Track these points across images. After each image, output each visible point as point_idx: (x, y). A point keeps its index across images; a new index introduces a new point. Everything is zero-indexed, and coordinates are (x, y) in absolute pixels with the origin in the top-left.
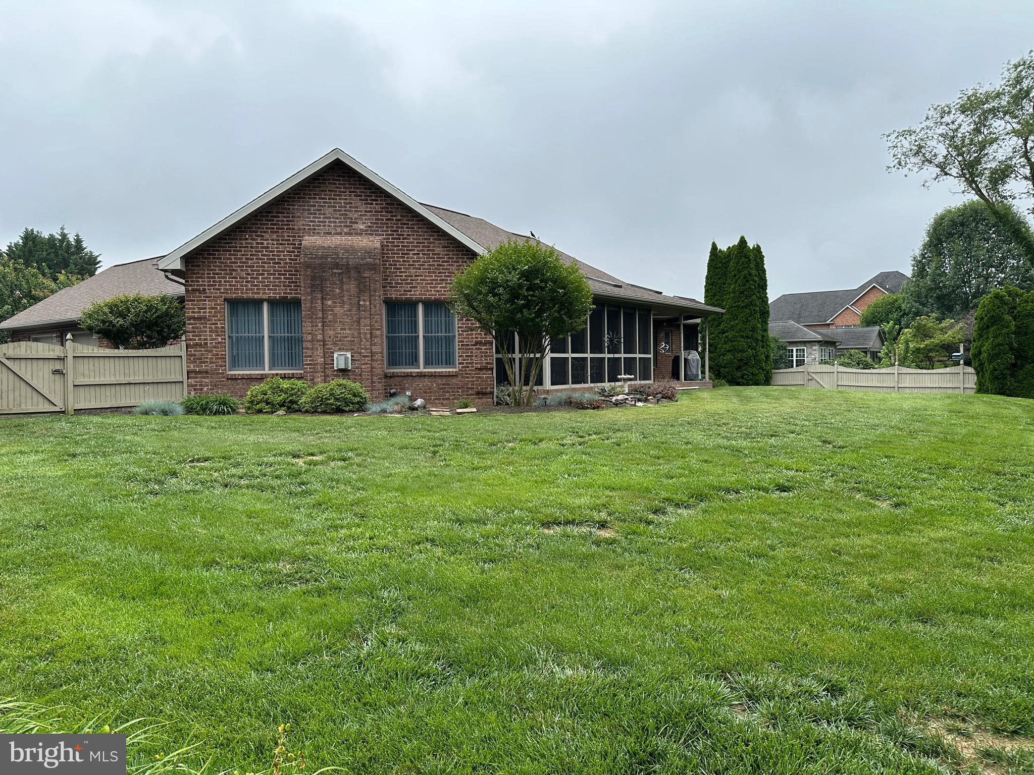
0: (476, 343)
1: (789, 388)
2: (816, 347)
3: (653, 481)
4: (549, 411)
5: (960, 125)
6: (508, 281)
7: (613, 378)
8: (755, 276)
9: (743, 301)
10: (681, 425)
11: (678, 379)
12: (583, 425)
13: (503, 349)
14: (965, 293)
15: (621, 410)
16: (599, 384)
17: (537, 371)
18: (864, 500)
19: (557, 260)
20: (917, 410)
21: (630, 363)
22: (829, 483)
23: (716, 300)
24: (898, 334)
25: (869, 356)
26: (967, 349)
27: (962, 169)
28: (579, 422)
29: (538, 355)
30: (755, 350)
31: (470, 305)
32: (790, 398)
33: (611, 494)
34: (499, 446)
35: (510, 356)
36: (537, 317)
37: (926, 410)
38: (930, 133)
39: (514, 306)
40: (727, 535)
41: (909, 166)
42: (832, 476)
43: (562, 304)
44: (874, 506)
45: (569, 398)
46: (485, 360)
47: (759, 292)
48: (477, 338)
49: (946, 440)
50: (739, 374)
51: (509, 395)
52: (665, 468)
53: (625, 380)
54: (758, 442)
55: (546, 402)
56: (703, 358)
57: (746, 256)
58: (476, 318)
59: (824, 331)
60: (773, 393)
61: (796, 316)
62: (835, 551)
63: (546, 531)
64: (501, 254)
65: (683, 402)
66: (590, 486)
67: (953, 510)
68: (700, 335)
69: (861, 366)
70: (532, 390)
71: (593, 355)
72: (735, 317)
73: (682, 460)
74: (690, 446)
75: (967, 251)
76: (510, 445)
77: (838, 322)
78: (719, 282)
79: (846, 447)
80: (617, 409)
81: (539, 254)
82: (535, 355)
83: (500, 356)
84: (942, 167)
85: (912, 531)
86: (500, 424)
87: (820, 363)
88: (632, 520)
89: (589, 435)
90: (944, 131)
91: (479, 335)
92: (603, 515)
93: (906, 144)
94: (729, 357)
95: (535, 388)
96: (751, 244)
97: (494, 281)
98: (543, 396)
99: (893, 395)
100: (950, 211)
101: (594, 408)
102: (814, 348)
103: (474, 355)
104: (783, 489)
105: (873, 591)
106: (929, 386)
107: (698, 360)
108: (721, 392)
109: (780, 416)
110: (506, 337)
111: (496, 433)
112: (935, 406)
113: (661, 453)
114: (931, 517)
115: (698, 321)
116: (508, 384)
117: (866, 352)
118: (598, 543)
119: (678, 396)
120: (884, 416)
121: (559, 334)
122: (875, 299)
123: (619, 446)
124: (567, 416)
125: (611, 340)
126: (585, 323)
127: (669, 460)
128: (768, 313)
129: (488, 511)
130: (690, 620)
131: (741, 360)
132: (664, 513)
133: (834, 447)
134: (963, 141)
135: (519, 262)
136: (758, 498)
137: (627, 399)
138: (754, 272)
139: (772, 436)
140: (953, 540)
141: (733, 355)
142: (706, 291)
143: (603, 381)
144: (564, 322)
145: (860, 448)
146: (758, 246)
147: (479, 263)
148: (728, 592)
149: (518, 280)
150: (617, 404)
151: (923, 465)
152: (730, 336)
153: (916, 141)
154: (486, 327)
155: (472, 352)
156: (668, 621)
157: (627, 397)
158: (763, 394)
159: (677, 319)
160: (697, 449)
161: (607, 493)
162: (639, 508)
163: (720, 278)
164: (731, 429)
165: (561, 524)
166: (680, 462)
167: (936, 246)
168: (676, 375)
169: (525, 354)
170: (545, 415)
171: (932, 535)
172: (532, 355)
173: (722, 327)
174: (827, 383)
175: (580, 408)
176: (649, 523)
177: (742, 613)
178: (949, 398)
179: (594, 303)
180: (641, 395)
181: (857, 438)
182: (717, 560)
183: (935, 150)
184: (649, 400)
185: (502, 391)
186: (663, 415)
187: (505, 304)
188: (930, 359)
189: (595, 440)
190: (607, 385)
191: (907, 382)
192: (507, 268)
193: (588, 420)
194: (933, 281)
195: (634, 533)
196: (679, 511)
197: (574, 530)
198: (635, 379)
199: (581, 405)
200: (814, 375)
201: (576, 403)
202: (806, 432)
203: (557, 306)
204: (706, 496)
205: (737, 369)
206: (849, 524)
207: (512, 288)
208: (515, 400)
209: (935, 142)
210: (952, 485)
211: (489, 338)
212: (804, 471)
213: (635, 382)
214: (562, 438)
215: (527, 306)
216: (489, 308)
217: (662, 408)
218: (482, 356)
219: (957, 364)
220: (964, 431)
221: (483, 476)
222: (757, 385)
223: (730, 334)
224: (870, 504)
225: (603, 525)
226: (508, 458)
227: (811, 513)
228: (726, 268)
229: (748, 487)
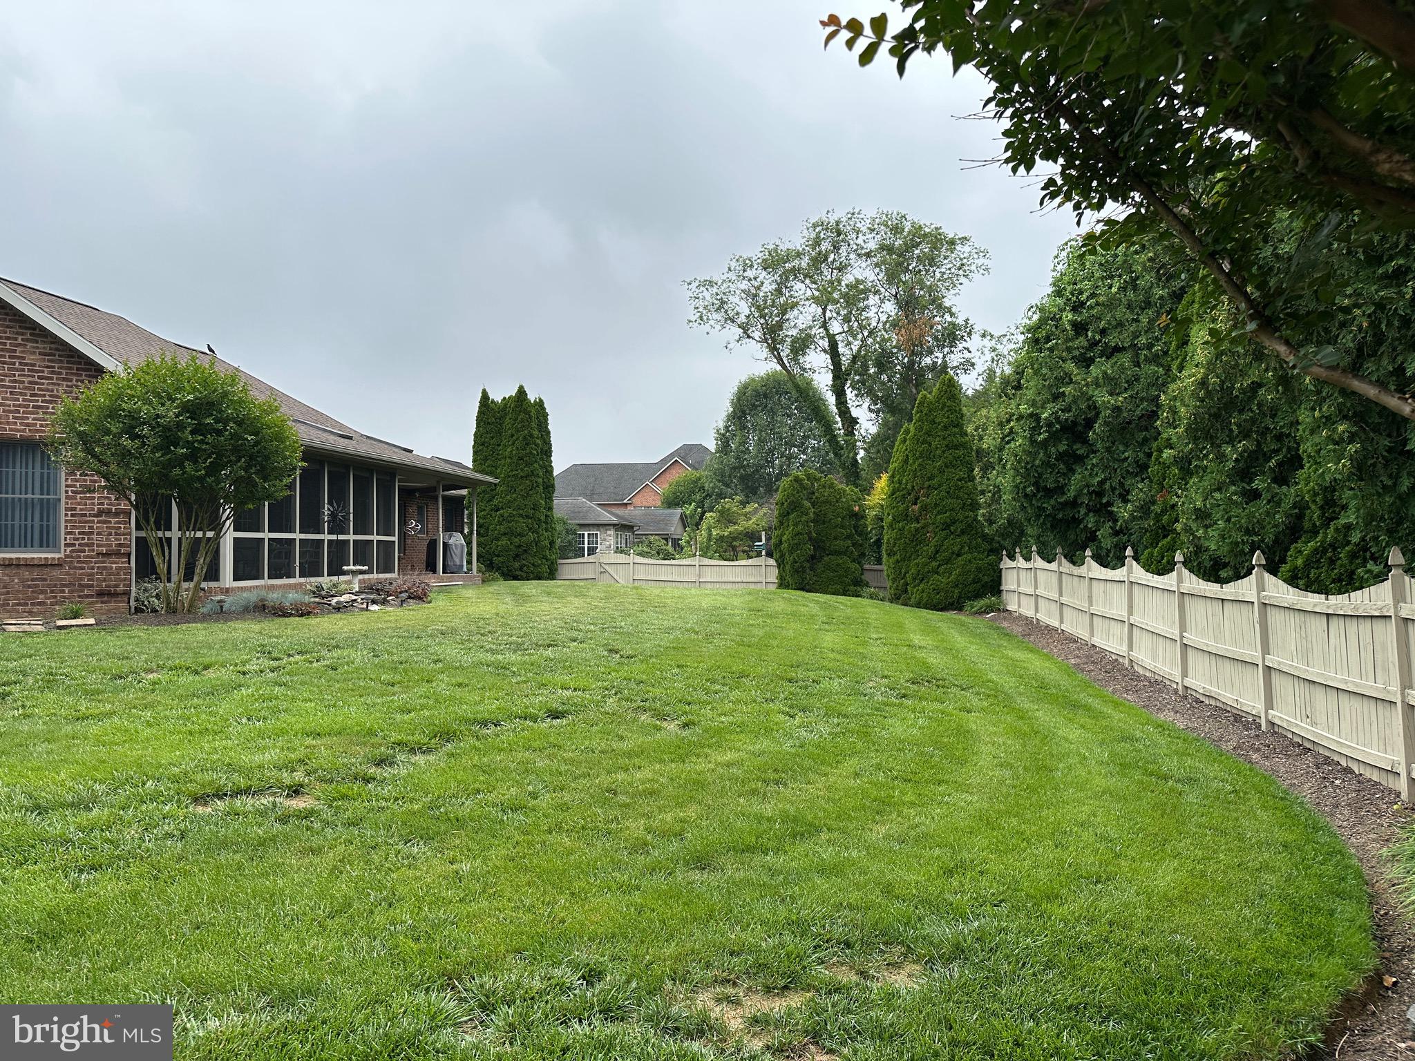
0: (100, 513)
1: (577, 583)
2: (611, 532)
3: (380, 718)
4: (226, 621)
5: (763, 283)
6: (158, 416)
7: (335, 570)
8: (537, 438)
9: (522, 470)
10: (431, 636)
11: (434, 571)
12: (281, 640)
13: (148, 522)
14: (769, 474)
15: (344, 617)
16: (312, 579)
17: (208, 559)
18: (649, 721)
19: (244, 390)
20: (716, 608)
21: (362, 548)
22: (611, 704)
23: (488, 466)
24: (701, 518)
25: (670, 543)
26: (768, 539)
27: (765, 334)
28: (276, 637)
29: (210, 534)
30: (537, 533)
31: (90, 451)
32: (576, 596)
33: (314, 742)
34: (130, 679)
35: (160, 534)
36: (208, 475)
37: (725, 609)
38: (733, 287)
39: (168, 457)
40: (477, 785)
41: (712, 322)
42: (616, 694)
43: (251, 458)
44: (659, 729)
45: (262, 600)
46: (116, 539)
47: (542, 459)
48: (102, 504)
49: (742, 644)
50: (517, 565)
51: (158, 597)
52: (400, 698)
53: (354, 573)
54: (530, 655)
55: (222, 607)
56: (469, 543)
57: (527, 413)
58: (98, 472)
59: (620, 511)
60: (555, 590)
61: (588, 493)
62: (609, 791)
63: (200, 810)
64: (148, 374)
65: (439, 603)
66: (282, 732)
67: (741, 728)
68: (466, 512)
69: (661, 556)
70: (198, 588)
71: (303, 536)
72: (512, 490)
73: (428, 685)
74: (440, 665)
75: (771, 426)
76: (151, 676)
77: (637, 501)
78: (492, 442)
79: (635, 656)
80: (339, 616)
81: (213, 379)
82: (204, 534)
83: (142, 534)
84: (745, 328)
85: (698, 756)
86: (137, 644)
87: (616, 552)
88: (343, 779)
89: (289, 655)
90: (746, 287)
91: (104, 499)
92: (299, 776)
93: (707, 295)
94: (504, 542)
95: (204, 585)
96: (532, 397)
97: (133, 416)
98: (218, 598)
99: (693, 591)
100: (753, 380)
101: (302, 615)
102: (609, 532)
103: (96, 531)
104: (555, 715)
105: (649, 837)
106: (732, 580)
107: (462, 546)
108: (491, 589)
109: (561, 619)
110: (154, 503)
111: (127, 658)
112: (735, 603)
113: (398, 678)
114: (718, 737)
115: (464, 492)
116: (156, 579)
117: (666, 540)
118: (284, 820)
119: (432, 595)
120: (680, 617)
121: (246, 503)
122: (677, 475)
123: (336, 670)
124: (256, 627)
125: (333, 515)
126: (291, 487)
127: (407, 687)
128: (553, 486)
129: (97, 786)
130: (412, 912)
131: (519, 546)
132: (392, 764)
133: (622, 656)
134: (765, 301)
135: (178, 390)
136: (523, 730)
137: (355, 600)
138: (535, 433)
139: (549, 646)
140: (738, 763)
141: (509, 540)
142: (475, 453)
143: (319, 574)
144: (255, 485)
145: (651, 656)
146: (541, 400)
147: (106, 384)
148: (468, 865)
149: (177, 416)
150: (338, 608)
151: (717, 675)
152: (506, 515)
153: (717, 294)
154: (117, 488)
155: (90, 527)
156: (379, 919)
157: (354, 597)
158: (544, 591)
159: (434, 489)
160: (450, 668)
161: (309, 741)
162: (354, 760)
163: (492, 438)
164: (497, 639)
165: (226, 795)
166: (423, 689)
167: (739, 418)
168: (431, 567)
169: (188, 533)
170: (217, 626)
171: (719, 759)
172: (199, 534)
173: (495, 502)
174: (622, 577)
175: (279, 616)
176: (367, 780)
177: (484, 891)
178: (750, 594)
179: (303, 460)
180: (378, 594)
181: (648, 645)
182: (459, 822)
183: (737, 308)
184: (388, 601)
185: (146, 590)
186: (408, 622)
187: (153, 453)
188: (734, 548)
189: (297, 663)
190: (325, 581)
191: (709, 575)
192: (158, 395)
193: (289, 632)
194: (738, 458)
195: (344, 797)
196: (414, 759)
197: (249, 803)
198: (370, 571)
199: (281, 611)
200: (606, 567)
201: (273, 607)
202: (591, 639)
203: (243, 460)
204: (455, 733)
205: (514, 558)
206: (629, 755)
207: (166, 429)
208: (168, 604)
209: (738, 298)
210: (743, 696)
211: (124, 505)
212: (584, 690)
213: (371, 576)
214: (244, 663)
215: (193, 457)
216: (124, 456)
217: (407, 612)
218: (110, 534)
219: (759, 555)
220: (761, 633)
221: (95, 729)
222: (540, 579)
223: (506, 512)
224: (655, 727)
225: (296, 791)
226: (144, 698)
227: (587, 742)
228: (501, 424)
229: (512, 717)
